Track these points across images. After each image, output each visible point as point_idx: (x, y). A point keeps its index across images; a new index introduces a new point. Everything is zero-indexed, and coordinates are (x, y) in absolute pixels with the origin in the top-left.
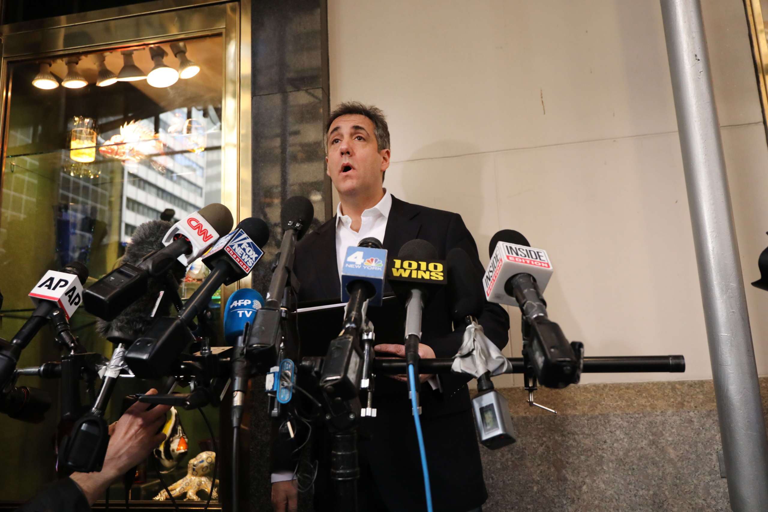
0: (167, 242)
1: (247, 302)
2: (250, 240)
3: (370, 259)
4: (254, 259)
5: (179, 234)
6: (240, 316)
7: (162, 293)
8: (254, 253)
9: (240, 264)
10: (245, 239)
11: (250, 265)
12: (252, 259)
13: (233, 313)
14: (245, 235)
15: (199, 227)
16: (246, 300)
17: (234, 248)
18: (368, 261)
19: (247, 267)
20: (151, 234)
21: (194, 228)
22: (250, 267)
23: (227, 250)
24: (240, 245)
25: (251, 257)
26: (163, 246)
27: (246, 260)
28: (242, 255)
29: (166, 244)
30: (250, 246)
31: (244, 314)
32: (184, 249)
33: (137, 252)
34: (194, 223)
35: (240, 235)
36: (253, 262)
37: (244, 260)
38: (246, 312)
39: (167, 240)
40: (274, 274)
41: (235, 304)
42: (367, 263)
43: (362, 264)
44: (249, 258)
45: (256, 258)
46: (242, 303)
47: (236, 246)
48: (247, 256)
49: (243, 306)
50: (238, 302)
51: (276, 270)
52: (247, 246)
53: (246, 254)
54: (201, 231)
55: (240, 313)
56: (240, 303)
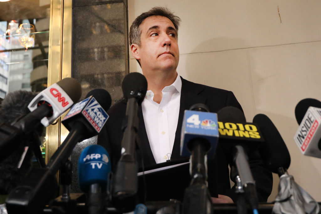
0: (32, 108)
1: (97, 156)
2: (99, 106)
3: (205, 121)
4: (103, 121)
5: (43, 101)
6: (93, 167)
7: (26, 149)
8: (103, 116)
9: (93, 125)
10: (96, 105)
11: (100, 126)
12: (101, 121)
13: (87, 165)
14: (96, 102)
15: (58, 96)
16: (97, 155)
17: (89, 111)
18: (204, 122)
19: (98, 128)
20: (18, 101)
21: (55, 96)
22: (101, 127)
23: (84, 113)
24: (93, 110)
25: (101, 119)
26: (28, 111)
27: (97, 122)
28: (95, 117)
29: (32, 110)
30: (99, 111)
31: (96, 166)
32: (46, 113)
33: (7, 115)
34: (55, 93)
35: (92, 102)
36: (102, 123)
37: (96, 121)
38: (98, 164)
39: (33, 106)
40: (125, 133)
41: (88, 157)
42: (203, 124)
43: (200, 125)
44: (99, 120)
45: (104, 120)
46: (94, 157)
47: (90, 111)
48: (98, 119)
49: (94, 160)
50: (90, 156)
51: (126, 130)
52: (98, 110)
53: (97, 117)
54: (61, 99)
55: (93, 165)
56: (92, 156)
